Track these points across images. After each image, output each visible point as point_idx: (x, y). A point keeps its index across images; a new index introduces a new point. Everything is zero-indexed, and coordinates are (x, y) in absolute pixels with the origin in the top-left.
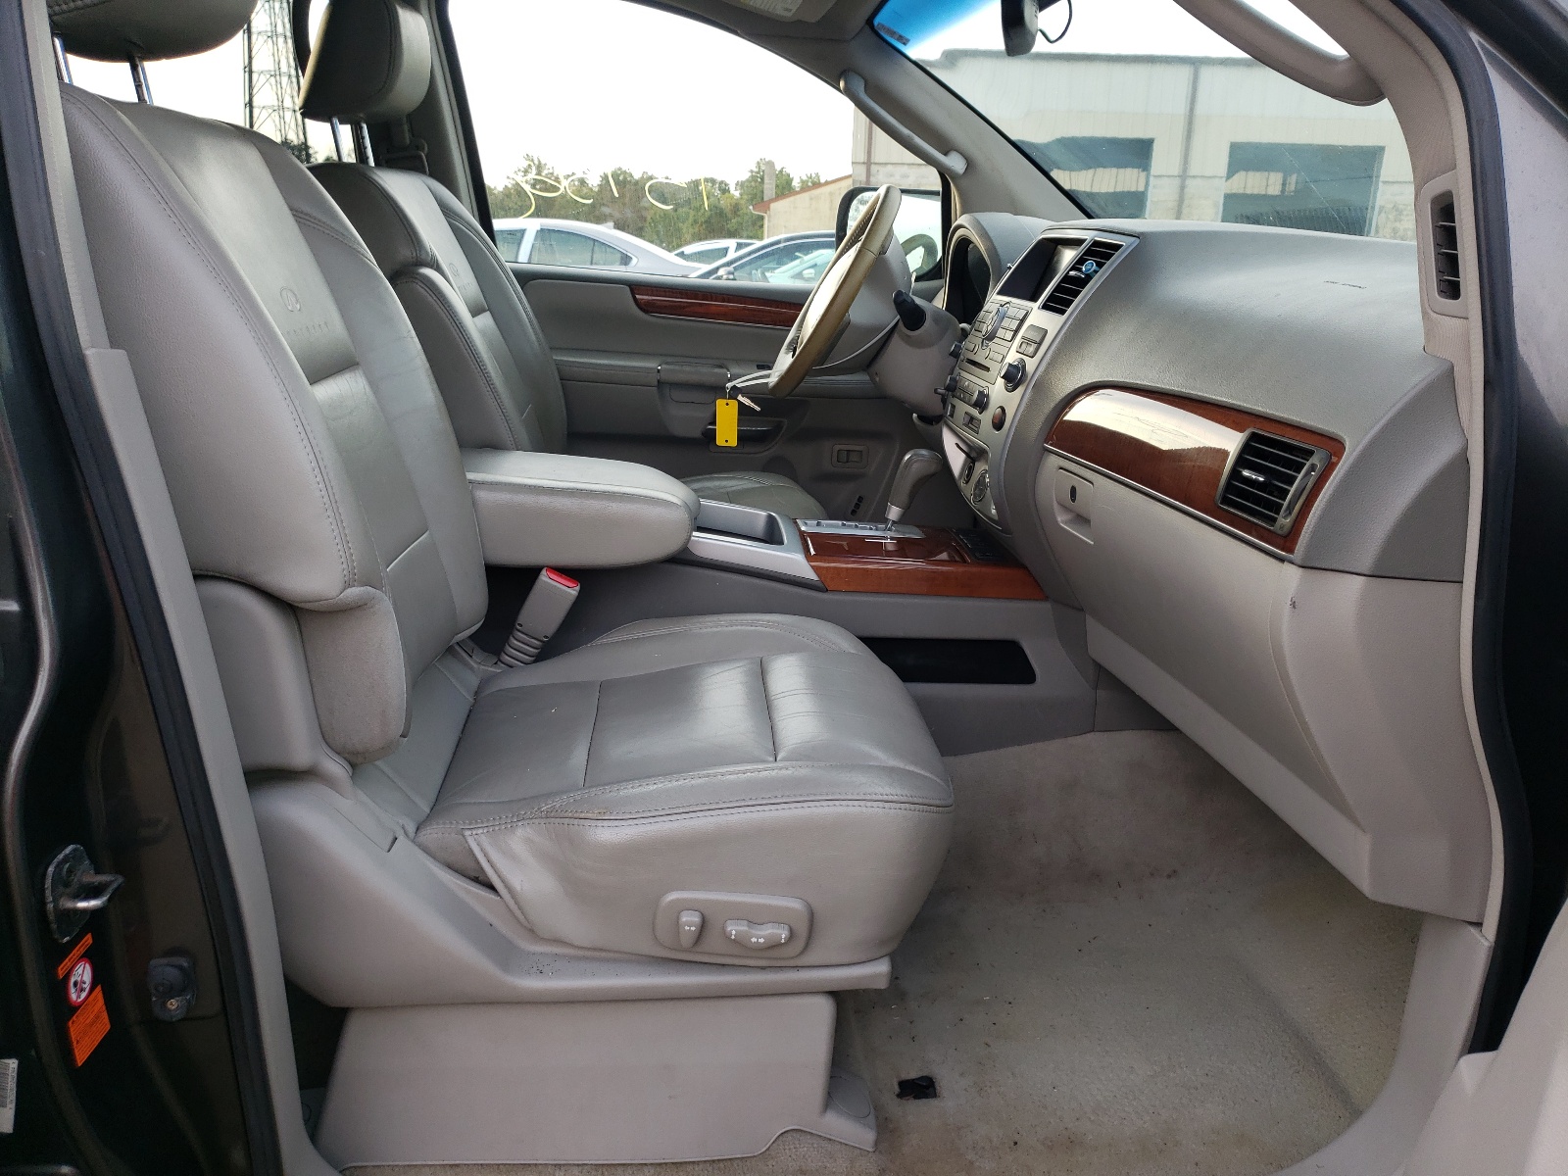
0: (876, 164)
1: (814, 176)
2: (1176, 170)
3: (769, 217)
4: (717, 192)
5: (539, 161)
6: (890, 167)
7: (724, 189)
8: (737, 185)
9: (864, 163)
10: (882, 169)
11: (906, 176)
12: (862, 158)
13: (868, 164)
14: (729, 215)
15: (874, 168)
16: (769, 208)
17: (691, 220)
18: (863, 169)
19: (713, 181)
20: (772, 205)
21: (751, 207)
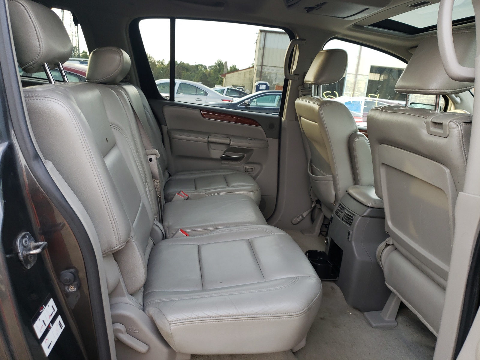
0: (264, 66)
1: (234, 66)
2: (354, 72)
3: (225, 78)
4: (203, 69)
5: (149, 56)
6: (268, 67)
7: (205, 68)
8: (209, 67)
9: (260, 65)
10: (266, 68)
11: (273, 70)
12: (260, 64)
13: (262, 65)
14: (208, 76)
15: (263, 67)
16: (225, 76)
17: (196, 77)
18: (260, 67)
19: (202, 65)
20: (226, 75)
21: (220, 75)
